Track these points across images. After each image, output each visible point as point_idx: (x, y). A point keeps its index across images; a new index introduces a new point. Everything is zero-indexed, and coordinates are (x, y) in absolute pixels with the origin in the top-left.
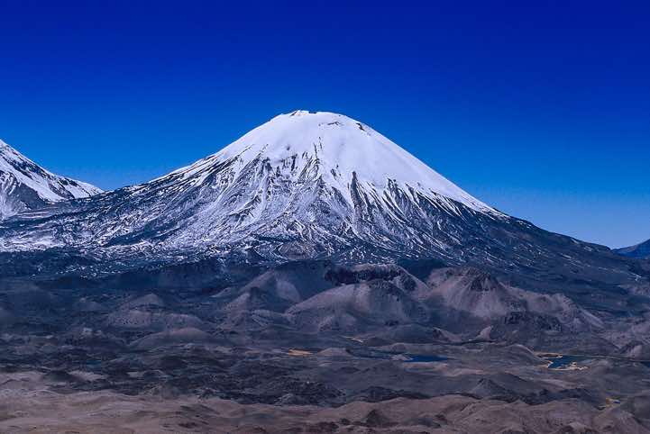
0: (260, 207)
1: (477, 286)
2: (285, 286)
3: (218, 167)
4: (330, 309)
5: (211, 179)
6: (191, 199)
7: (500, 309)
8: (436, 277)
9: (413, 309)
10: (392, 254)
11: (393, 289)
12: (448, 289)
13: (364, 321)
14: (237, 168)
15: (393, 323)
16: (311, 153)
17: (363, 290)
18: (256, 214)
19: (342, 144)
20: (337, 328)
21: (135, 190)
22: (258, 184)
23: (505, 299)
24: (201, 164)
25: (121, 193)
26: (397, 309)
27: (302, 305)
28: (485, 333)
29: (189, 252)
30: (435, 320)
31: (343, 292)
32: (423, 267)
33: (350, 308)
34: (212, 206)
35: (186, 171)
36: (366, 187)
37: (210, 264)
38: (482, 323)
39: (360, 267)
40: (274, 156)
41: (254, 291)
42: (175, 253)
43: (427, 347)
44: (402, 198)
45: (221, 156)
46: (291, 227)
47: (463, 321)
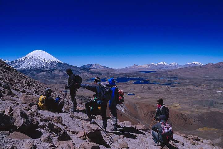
0: (32, 63)
1: (60, 71)
2: (35, 73)
3: (26, 58)
4: (40, 75)
5: (25, 59)
6: (22, 62)
7: (63, 74)
8: (55, 71)
9: (52, 75)
10: (49, 68)
11: (49, 72)
12: (56, 72)
13: (45, 76)
14: (28, 58)
15: (49, 77)
16: (38, 55)
17: (45, 72)
18: (31, 64)
19: (42, 54)
20: (41, 78)
21: (14, 61)
22: (31, 60)
23: (63, 73)
24: (23, 57)
25: (12, 62)
26: (49, 75)
27: (37, 75)
28: (61, 77)
29: (22, 69)
30: (55, 76)
31: (43, 73)
32: (53, 70)
33: (43, 75)
34: (25, 63)
35: (21, 58)
36: (46, 60)
37: (25, 70)
38: (60, 76)
39: (45, 70)
40: (33, 56)
41: (31, 73)
42: (20, 69)
43: (53, 79)
44: (51, 61)
45: (26, 56)
46: (36, 65)
47: (58, 76)
